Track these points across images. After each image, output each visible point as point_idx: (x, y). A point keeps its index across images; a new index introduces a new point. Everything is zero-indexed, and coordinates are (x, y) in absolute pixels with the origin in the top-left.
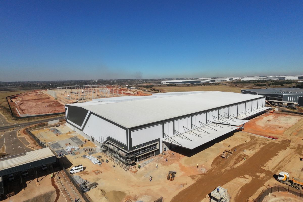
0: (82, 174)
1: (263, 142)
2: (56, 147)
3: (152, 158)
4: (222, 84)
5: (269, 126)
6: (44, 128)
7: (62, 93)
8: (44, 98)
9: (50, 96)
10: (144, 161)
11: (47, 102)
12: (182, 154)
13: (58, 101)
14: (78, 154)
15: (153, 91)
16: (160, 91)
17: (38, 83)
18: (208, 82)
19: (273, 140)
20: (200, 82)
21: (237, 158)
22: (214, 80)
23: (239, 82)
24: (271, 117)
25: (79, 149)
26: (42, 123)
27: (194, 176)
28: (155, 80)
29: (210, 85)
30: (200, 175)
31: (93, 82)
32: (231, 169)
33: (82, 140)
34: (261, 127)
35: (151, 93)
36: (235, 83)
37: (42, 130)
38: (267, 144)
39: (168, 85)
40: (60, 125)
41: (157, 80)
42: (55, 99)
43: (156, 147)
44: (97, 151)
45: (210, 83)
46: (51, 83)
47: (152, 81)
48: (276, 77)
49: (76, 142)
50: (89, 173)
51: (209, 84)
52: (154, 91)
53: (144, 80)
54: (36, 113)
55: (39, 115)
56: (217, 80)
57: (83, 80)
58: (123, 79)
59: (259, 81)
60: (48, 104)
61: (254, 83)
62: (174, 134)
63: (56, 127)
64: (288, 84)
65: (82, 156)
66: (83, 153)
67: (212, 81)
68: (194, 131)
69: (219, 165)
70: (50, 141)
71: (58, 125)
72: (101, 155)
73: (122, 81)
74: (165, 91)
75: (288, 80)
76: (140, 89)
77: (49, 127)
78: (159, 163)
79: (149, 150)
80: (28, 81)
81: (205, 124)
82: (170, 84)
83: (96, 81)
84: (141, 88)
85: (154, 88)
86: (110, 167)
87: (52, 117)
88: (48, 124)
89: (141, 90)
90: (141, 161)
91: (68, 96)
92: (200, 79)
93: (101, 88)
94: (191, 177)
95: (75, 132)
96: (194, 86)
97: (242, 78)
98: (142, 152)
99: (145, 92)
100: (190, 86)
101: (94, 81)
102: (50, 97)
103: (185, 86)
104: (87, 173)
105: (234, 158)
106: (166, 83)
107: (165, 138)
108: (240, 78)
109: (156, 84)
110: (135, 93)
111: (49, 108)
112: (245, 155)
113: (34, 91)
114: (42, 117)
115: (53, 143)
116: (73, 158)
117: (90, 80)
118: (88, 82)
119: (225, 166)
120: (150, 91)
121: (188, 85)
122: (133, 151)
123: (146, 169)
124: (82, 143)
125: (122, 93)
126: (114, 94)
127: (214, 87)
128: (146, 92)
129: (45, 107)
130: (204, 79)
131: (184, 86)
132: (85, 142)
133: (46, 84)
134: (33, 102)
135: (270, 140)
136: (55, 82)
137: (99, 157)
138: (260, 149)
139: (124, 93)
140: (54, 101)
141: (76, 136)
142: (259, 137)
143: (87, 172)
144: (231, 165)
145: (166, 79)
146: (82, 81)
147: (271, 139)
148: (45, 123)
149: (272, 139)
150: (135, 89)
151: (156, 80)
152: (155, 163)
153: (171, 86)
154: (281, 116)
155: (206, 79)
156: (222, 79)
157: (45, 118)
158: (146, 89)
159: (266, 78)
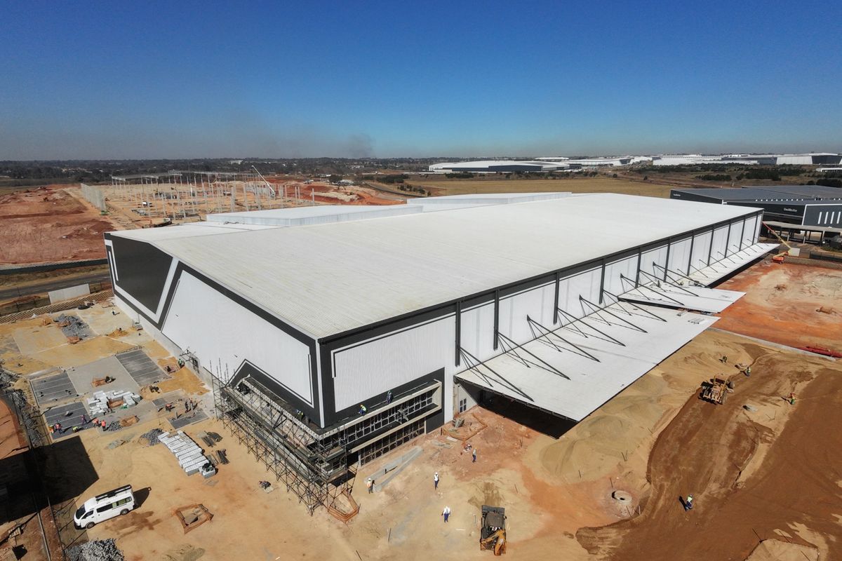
0: (124, 526)
1: (799, 370)
2: (55, 394)
3: (415, 443)
4: (605, 174)
5: (787, 308)
6: (34, 316)
7: (126, 195)
8: (68, 210)
9: (89, 206)
10: (386, 461)
11: (72, 224)
12: (527, 425)
13: (108, 220)
14: (130, 425)
15: (407, 193)
16: (427, 192)
17: (64, 167)
18: (562, 168)
19: (826, 359)
20: (540, 168)
21: (734, 441)
22: (578, 162)
23: (649, 170)
24: (780, 276)
25: (141, 403)
26: (33, 295)
27: (593, 534)
28: (409, 162)
29: (570, 177)
30: (612, 526)
31: (229, 165)
32: (728, 494)
33: (160, 360)
34: (762, 308)
35: (400, 199)
36: (640, 171)
37: (26, 321)
38: (814, 376)
39: (450, 176)
40: (94, 302)
41: (417, 162)
42: (100, 213)
43: (430, 401)
44: (206, 412)
45: (570, 171)
46: (104, 167)
47: (401, 165)
48: (749, 156)
49: (137, 369)
50: (158, 521)
51: (567, 174)
52: (410, 191)
53: (378, 161)
54: (22, 258)
55: (28, 265)
56: (586, 164)
57: (199, 160)
58: (319, 159)
59: (705, 167)
60: (70, 230)
61: (692, 171)
62: (496, 347)
63: (77, 309)
64: (790, 177)
65: (143, 436)
66: (152, 420)
67: (572, 166)
68: (561, 333)
69: (675, 475)
70: (42, 365)
71: (86, 303)
72: (217, 428)
73: (316, 164)
74: (440, 192)
75: (784, 165)
76: (366, 186)
77: (54, 311)
78: (445, 468)
79: (405, 417)
80: (36, 161)
81: (597, 304)
82: (454, 172)
83: (239, 162)
84: (369, 182)
85: (407, 182)
86: (249, 488)
87: (73, 272)
88: (47, 300)
89: (370, 187)
90: (372, 462)
91: (145, 203)
92: (538, 160)
93: (251, 183)
94: (579, 538)
95: (141, 332)
96: (524, 179)
97: (654, 159)
98: (378, 426)
99: (381, 195)
100: (513, 179)
101: (232, 162)
102: (86, 209)
103: (500, 179)
104: (151, 519)
105: (723, 441)
106: (444, 169)
107: (463, 365)
108: (651, 159)
109: (413, 173)
110: (351, 197)
111: (69, 243)
112: (757, 424)
113: (45, 189)
114: (39, 275)
115: (49, 376)
116: (106, 444)
117: (221, 159)
118: (214, 163)
119: (701, 480)
120: (396, 190)
121: (508, 176)
122: (342, 428)
123: (394, 497)
124: (157, 374)
125: (310, 198)
126: (287, 199)
127: (581, 181)
128: (386, 193)
129: (61, 238)
130: (550, 161)
131: (496, 179)
132: (166, 373)
133: (88, 169)
134: (28, 223)
135: (817, 361)
136: (117, 163)
137: (212, 438)
138: (799, 397)
139: (318, 198)
140: (94, 220)
141: (140, 347)
142: (775, 347)
143: (151, 514)
144: (723, 475)
145: (442, 158)
146: (196, 160)
147: (820, 358)
148: (43, 296)
149: (823, 358)
150: (354, 185)
151: (414, 161)
152: (429, 469)
153: (457, 177)
154: (810, 272)
155: (556, 161)
156: (601, 161)
157: (46, 277)
158: (384, 185)
159: (723, 159)
